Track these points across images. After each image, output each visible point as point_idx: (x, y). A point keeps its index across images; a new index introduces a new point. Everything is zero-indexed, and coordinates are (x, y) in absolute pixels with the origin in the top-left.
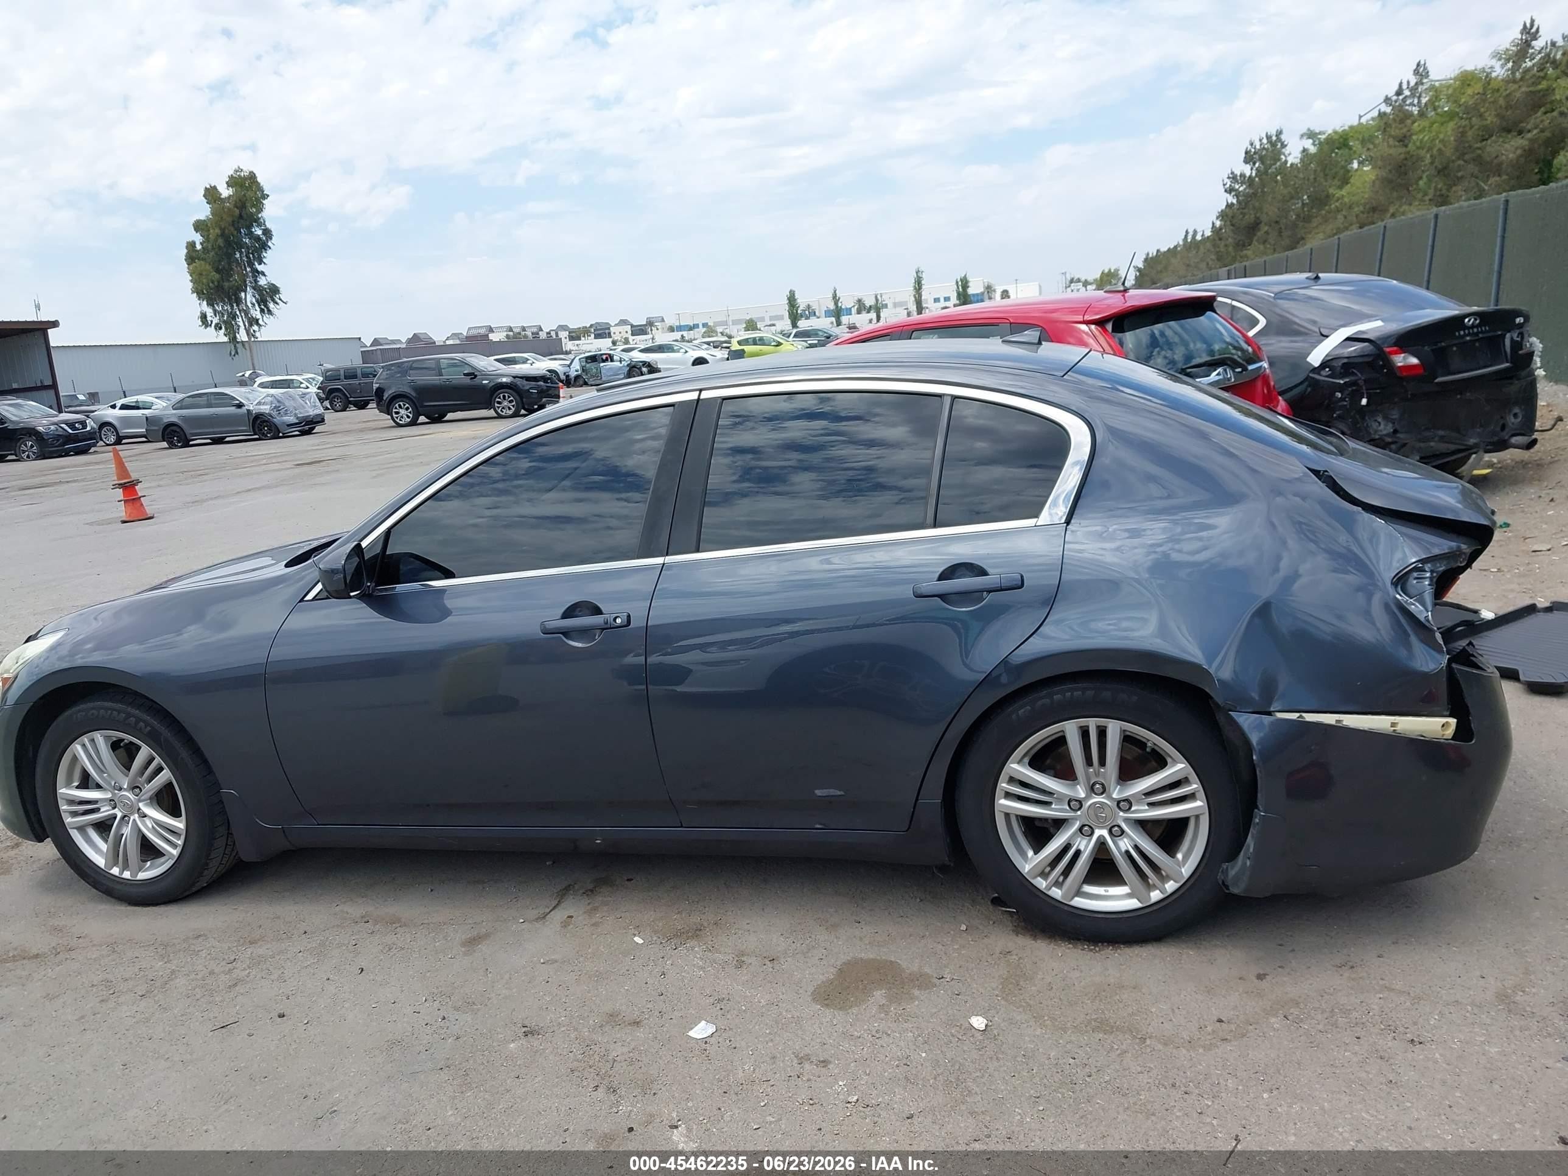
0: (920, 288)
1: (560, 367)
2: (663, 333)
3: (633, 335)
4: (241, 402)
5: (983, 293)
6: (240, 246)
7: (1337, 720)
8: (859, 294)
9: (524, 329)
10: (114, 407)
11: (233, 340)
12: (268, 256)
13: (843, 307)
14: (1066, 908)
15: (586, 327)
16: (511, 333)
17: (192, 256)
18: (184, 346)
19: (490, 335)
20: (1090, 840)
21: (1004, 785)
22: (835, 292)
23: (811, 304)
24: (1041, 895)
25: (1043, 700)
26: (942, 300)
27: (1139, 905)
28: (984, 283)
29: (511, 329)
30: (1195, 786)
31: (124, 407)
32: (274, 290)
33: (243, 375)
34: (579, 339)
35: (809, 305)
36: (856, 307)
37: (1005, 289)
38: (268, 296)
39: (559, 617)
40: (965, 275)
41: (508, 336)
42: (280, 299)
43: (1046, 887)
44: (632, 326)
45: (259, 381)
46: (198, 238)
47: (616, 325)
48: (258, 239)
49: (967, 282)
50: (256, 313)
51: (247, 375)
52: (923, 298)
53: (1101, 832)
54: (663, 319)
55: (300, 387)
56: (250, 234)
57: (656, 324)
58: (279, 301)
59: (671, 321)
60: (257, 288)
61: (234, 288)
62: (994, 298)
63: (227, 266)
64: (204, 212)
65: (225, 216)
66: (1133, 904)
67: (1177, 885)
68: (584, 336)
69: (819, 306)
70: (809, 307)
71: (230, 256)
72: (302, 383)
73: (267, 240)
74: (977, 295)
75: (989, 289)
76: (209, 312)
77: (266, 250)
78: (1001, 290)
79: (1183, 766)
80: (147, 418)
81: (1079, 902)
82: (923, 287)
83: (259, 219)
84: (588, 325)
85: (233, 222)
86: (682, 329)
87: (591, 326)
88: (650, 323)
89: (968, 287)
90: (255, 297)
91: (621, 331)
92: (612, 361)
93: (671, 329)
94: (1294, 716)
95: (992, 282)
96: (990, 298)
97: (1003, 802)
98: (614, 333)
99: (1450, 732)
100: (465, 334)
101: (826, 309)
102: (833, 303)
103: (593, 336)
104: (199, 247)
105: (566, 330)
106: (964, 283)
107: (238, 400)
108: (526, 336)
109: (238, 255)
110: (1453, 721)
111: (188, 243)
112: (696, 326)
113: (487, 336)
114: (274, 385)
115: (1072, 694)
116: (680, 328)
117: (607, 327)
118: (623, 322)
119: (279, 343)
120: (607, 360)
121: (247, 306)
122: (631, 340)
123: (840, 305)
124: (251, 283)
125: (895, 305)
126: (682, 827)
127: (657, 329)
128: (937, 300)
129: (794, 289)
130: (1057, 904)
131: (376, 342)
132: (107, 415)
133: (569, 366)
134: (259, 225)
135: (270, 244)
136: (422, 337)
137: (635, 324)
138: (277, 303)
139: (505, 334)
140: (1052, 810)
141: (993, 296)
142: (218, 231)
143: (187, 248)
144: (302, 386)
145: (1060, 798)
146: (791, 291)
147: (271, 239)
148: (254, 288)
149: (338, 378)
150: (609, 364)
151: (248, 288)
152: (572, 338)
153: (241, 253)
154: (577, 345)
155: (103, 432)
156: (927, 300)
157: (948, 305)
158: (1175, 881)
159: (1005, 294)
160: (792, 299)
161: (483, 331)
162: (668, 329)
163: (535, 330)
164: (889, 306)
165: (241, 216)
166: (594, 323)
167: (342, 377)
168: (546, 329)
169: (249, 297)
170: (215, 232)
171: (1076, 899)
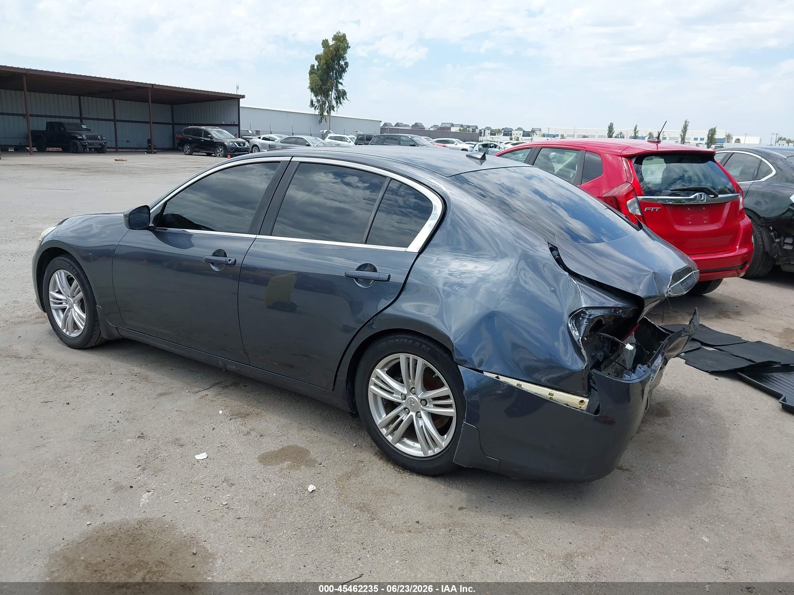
0: (686, 131)
1: (469, 148)
2: (539, 137)
3: (523, 136)
4: (309, 144)
5: (724, 139)
6: (333, 69)
7: (518, 384)
8: (650, 130)
9: (469, 127)
10: (259, 138)
11: (322, 114)
12: (345, 75)
13: (639, 136)
14: (392, 447)
15: (500, 129)
16: (462, 128)
17: (312, 71)
18: (301, 114)
19: (451, 128)
20: (407, 416)
21: (373, 379)
22: (636, 127)
23: (622, 132)
24: (383, 438)
25: (391, 340)
26: (699, 139)
27: (423, 455)
28: (726, 133)
29: (462, 126)
30: (452, 401)
31: (264, 139)
32: (344, 93)
33: (323, 132)
34: (495, 135)
35: (621, 132)
36: (648, 137)
37: (738, 138)
38: (341, 95)
39: (211, 254)
40: (715, 128)
41: (460, 130)
42: (346, 98)
43: (386, 434)
44: (524, 131)
45: (329, 135)
46: (316, 63)
47: (516, 130)
48: (342, 67)
49: (715, 131)
50: (334, 103)
51: (325, 132)
52: (686, 137)
53: (413, 414)
54: (541, 129)
55: (347, 141)
56: (339, 64)
57: (536, 132)
58: (345, 99)
59: (544, 131)
60: (338, 91)
61: (327, 89)
62: (731, 142)
63: (326, 78)
64: (320, 51)
65: (329, 55)
66: (420, 454)
67: (440, 450)
68: (498, 134)
69: (627, 134)
70: (621, 133)
71: (328, 74)
72: (348, 139)
73: (346, 68)
74: (721, 139)
75: (729, 137)
76: (314, 99)
77: (344, 72)
78: (736, 138)
79: (447, 389)
80: (269, 146)
81: (399, 446)
82: (688, 131)
83: (344, 57)
84: (501, 129)
85: (332, 57)
86: (550, 136)
87: (503, 129)
88: (533, 131)
89: (715, 134)
90: (336, 94)
91: (518, 133)
92: (495, 148)
93: (544, 136)
94: (494, 376)
95: (731, 133)
96: (728, 142)
97: (372, 387)
98: (514, 134)
99: (584, 407)
100: (440, 126)
101: (630, 136)
102: (634, 133)
103: (502, 134)
104: (316, 67)
105: (489, 130)
106: (712, 132)
107: (308, 143)
108: (469, 131)
109: (332, 74)
110: (586, 400)
111: (312, 65)
112: (558, 135)
113: (450, 128)
114: (335, 138)
115: (403, 340)
116: (548, 136)
117: (511, 130)
118: (520, 129)
119: (343, 118)
120: (493, 147)
121: (331, 98)
122: (520, 139)
123: (637, 134)
124: (335, 87)
125: (670, 139)
126: (250, 365)
127: (537, 135)
128: (696, 139)
129: (613, 123)
130: (389, 444)
131: (397, 125)
132: (256, 142)
133: (473, 148)
134: (343, 60)
135: (347, 70)
136: (419, 125)
137: (526, 131)
138: (344, 99)
139: (459, 128)
140: (393, 397)
141: (730, 141)
142: (324, 61)
143: (311, 67)
144: (348, 141)
145: (398, 392)
146: (611, 123)
147: (348, 67)
148: (336, 90)
149: (363, 139)
150: (494, 149)
151: (333, 90)
152: (491, 134)
153: (333, 72)
154: (492, 138)
155: (253, 149)
156: (689, 139)
157: (701, 143)
158: (440, 448)
159: (738, 141)
160: (611, 128)
161: (448, 126)
162: (542, 136)
163: (474, 128)
164: (667, 139)
165: (336, 55)
166: (504, 128)
167: (365, 139)
168: (480, 128)
169: (333, 94)
170: (323, 61)
171: (398, 444)
